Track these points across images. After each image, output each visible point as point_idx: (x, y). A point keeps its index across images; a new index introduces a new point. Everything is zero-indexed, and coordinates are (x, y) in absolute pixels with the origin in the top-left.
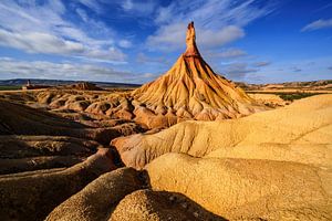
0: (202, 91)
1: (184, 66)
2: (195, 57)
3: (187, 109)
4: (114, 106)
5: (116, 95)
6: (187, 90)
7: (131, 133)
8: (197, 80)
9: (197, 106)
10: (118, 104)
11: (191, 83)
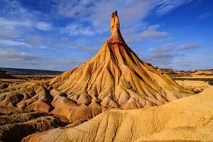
0: (128, 78)
1: (108, 53)
2: (119, 44)
3: (112, 98)
4: (29, 97)
5: (32, 83)
6: (113, 77)
7: (48, 128)
8: (123, 67)
9: (124, 95)
10: (34, 94)
11: (117, 71)
